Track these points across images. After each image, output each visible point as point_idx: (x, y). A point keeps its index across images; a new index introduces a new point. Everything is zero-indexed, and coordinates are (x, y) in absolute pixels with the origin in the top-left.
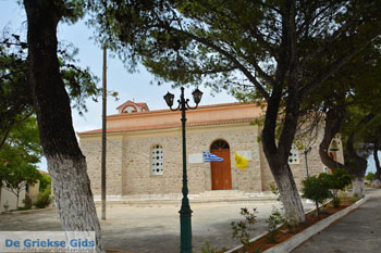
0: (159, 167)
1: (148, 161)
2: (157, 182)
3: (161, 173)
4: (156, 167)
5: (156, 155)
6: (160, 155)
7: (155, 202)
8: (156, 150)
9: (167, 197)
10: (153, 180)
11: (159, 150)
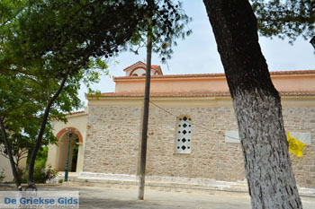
0: (186, 144)
1: (172, 136)
2: (182, 162)
3: (187, 151)
4: (182, 144)
5: (182, 129)
6: (187, 129)
7: (183, 187)
8: (183, 122)
9: (194, 182)
10: (177, 160)
11: (187, 123)
